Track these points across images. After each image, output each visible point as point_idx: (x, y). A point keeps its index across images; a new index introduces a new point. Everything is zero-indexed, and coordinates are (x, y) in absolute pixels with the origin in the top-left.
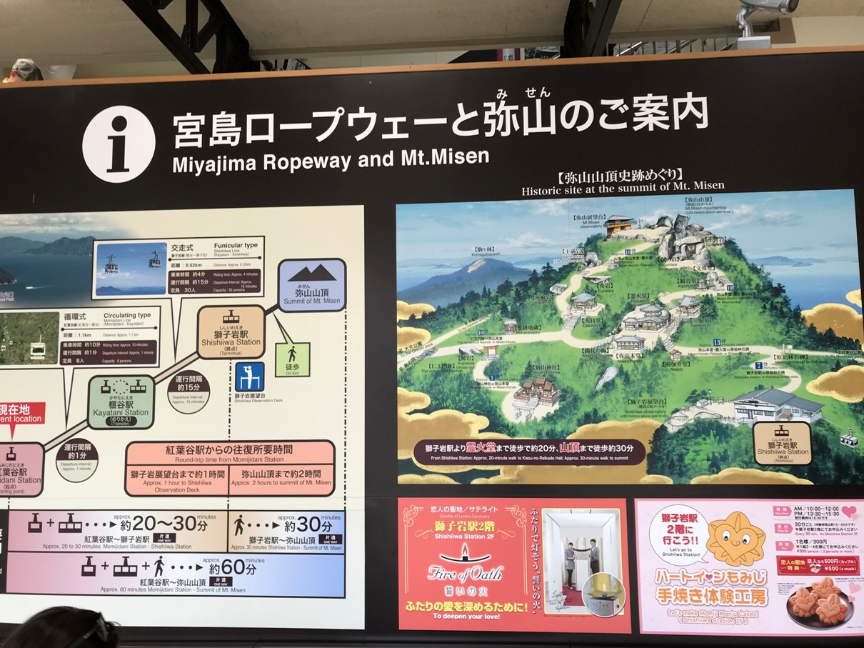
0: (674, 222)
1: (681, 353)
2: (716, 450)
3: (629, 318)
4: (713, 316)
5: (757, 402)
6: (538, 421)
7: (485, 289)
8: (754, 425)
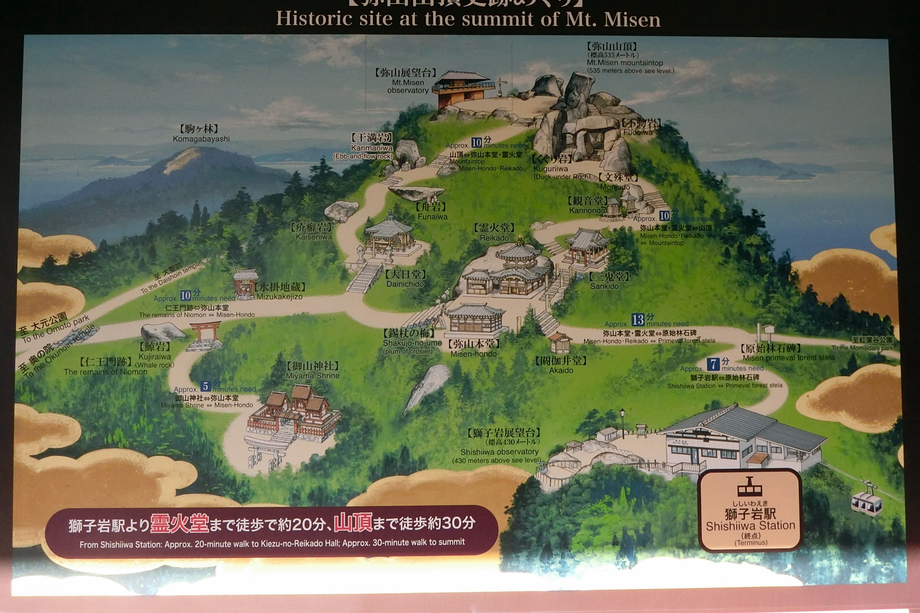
0: (564, 87)
1: (570, 339)
2: (630, 525)
3: (474, 271)
4: (632, 269)
5: (708, 433)
6: (294, 471)
7: (196, 207)
8: (701, 477)
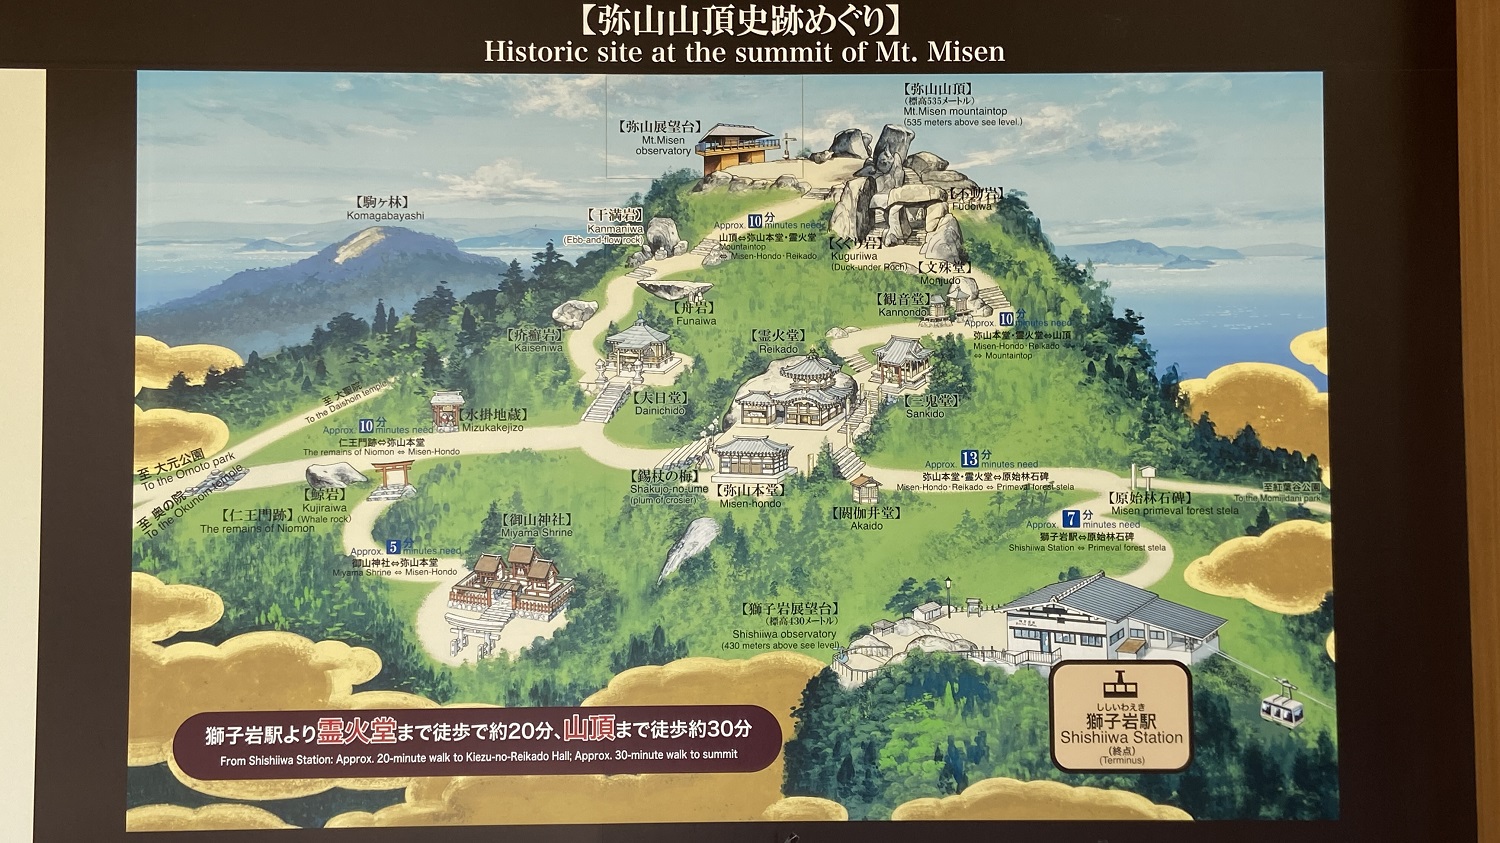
0: (873, 146)
1: (878, 484)
2: (958, 733)
3: (752, 393)
4: (961, 390)
5: (1064, 612)
6: (511, 659)
7: (380, 308)
8: (1054, 670)
